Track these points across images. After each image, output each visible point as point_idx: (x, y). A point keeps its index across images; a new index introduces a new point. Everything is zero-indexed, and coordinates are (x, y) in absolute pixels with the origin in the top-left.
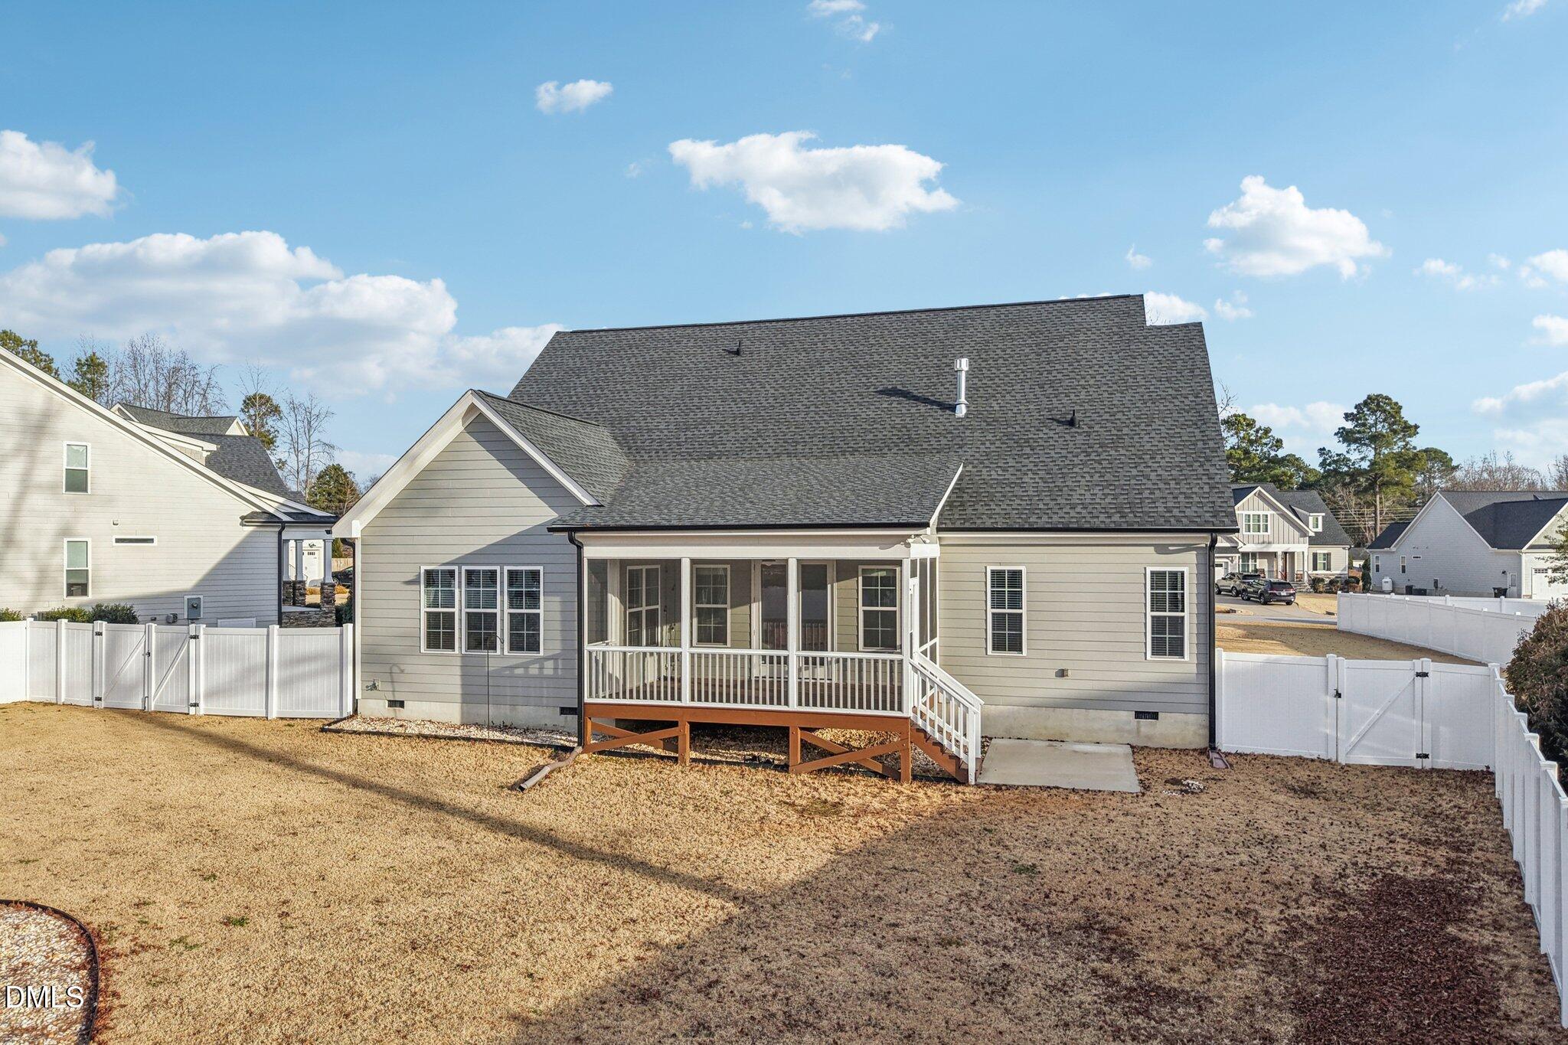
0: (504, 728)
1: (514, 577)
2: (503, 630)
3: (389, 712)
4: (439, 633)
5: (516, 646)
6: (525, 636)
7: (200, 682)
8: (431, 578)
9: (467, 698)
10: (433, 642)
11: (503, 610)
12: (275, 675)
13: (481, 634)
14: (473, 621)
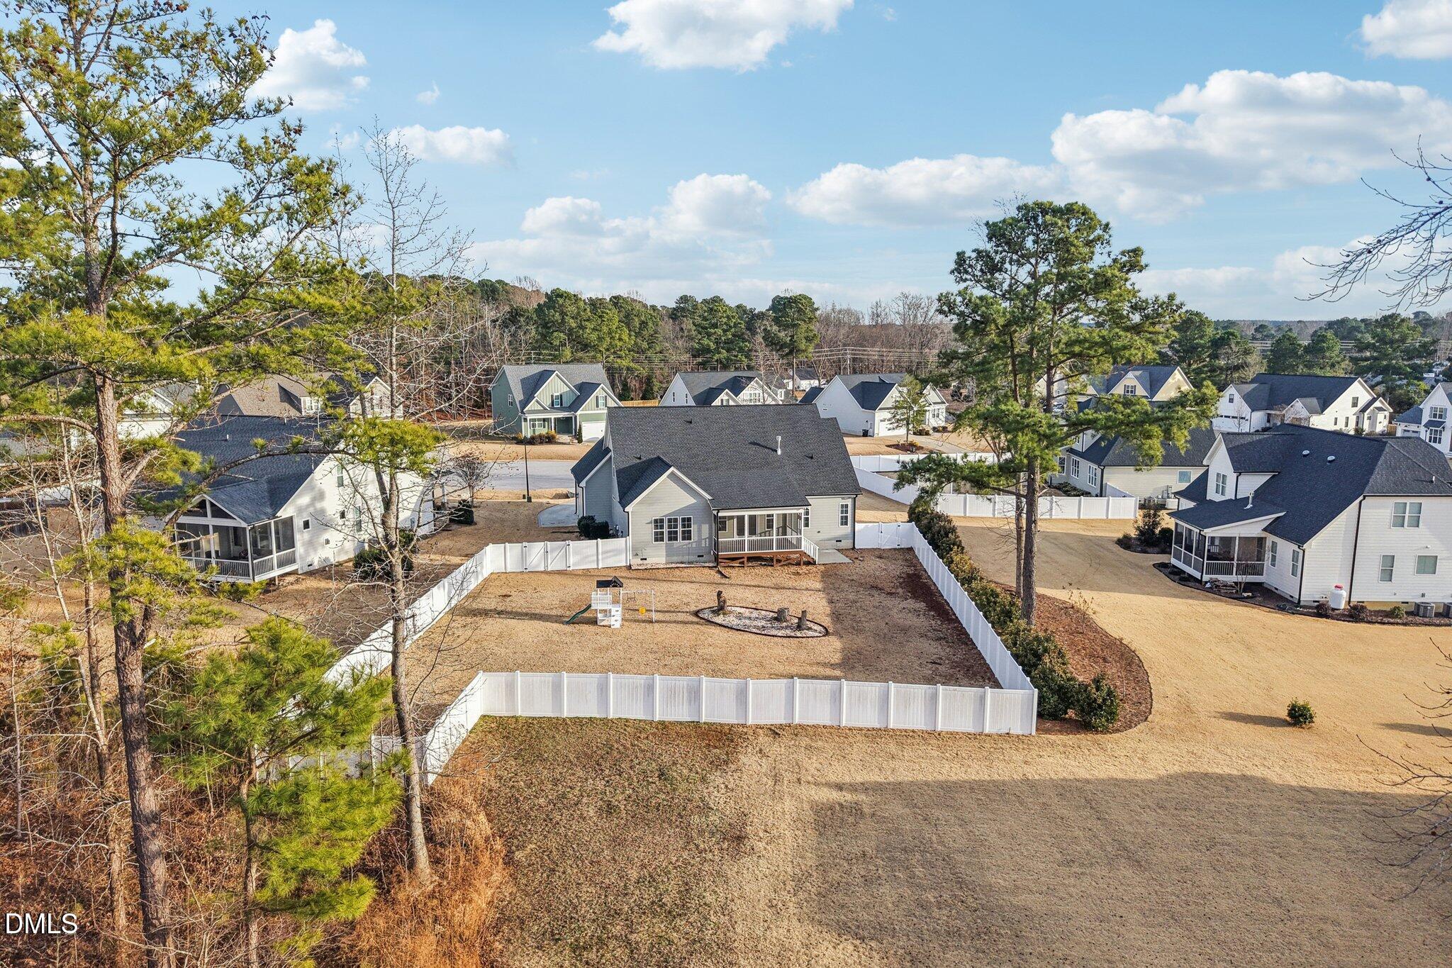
0: (682, 563)
1: (683, 520)
2: (680, 535)
3: (641, 562)
4: (659, 537)
5: (684, 539)
6: (687, 535)
7: (572, 560)
8: (656, 521)
9: (667, 556)
10: (656, 540)
11: (680, 529)
12: (600, 557)
13: (673, 537)
14: (670, 533)
